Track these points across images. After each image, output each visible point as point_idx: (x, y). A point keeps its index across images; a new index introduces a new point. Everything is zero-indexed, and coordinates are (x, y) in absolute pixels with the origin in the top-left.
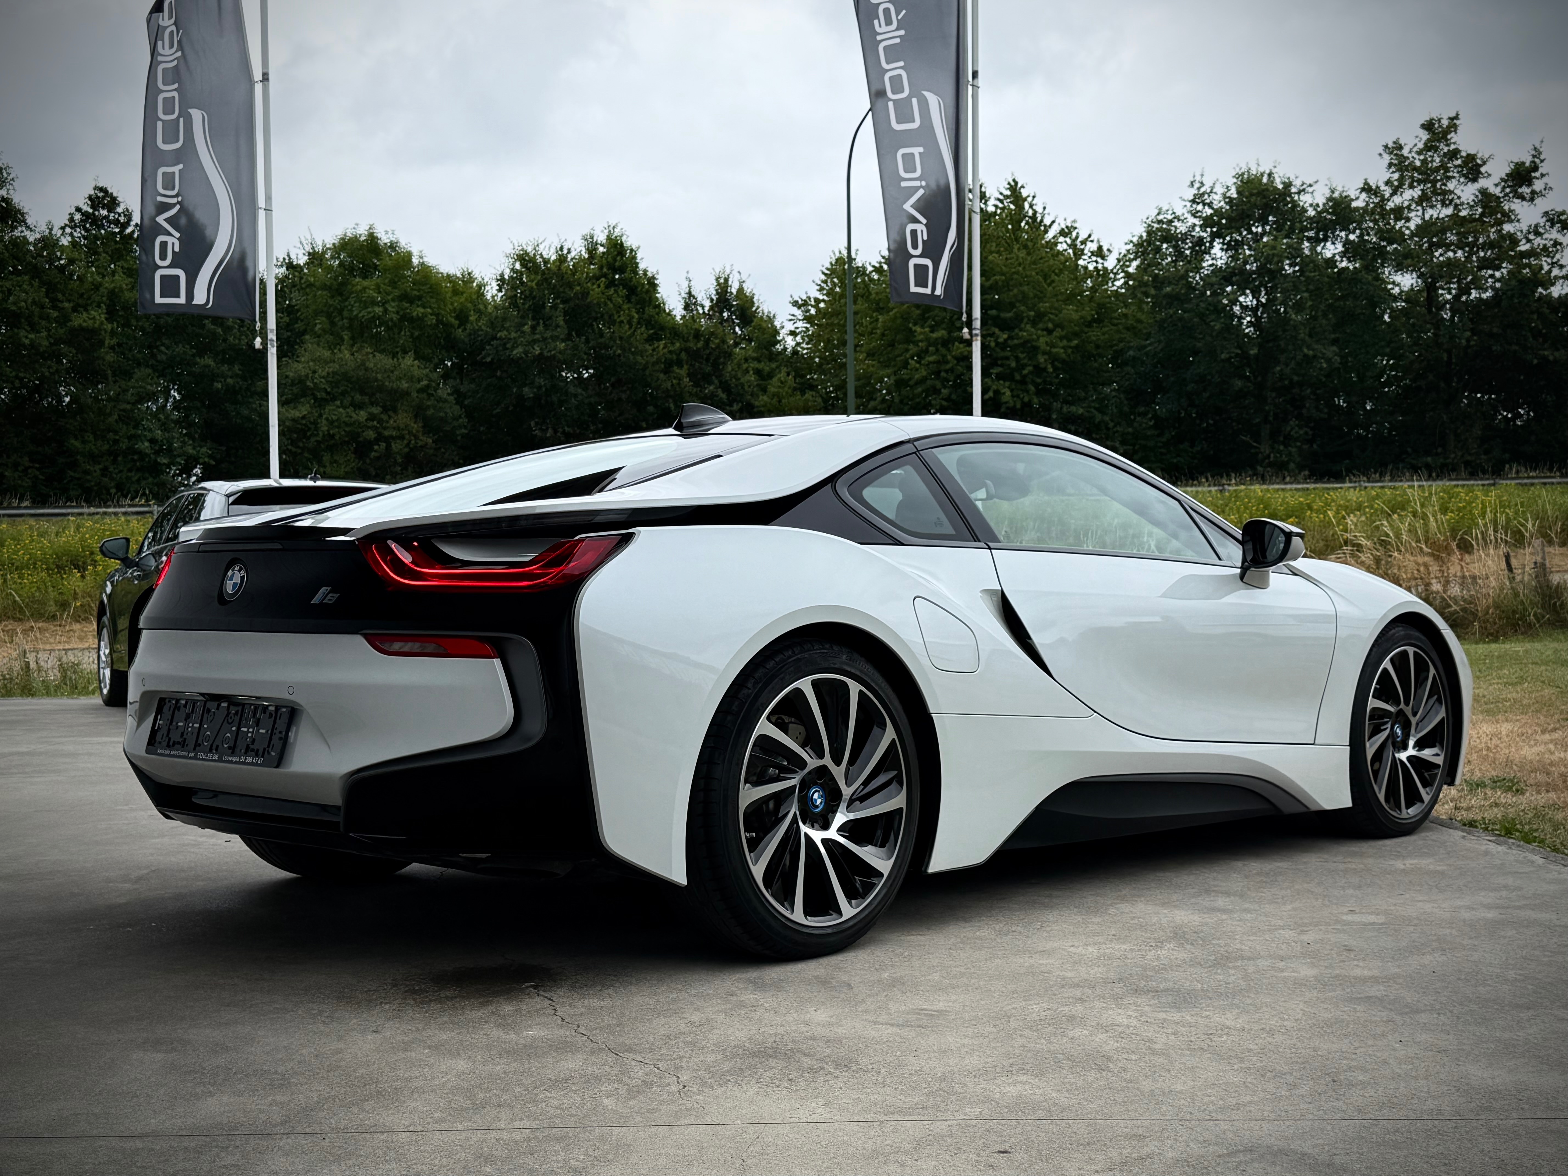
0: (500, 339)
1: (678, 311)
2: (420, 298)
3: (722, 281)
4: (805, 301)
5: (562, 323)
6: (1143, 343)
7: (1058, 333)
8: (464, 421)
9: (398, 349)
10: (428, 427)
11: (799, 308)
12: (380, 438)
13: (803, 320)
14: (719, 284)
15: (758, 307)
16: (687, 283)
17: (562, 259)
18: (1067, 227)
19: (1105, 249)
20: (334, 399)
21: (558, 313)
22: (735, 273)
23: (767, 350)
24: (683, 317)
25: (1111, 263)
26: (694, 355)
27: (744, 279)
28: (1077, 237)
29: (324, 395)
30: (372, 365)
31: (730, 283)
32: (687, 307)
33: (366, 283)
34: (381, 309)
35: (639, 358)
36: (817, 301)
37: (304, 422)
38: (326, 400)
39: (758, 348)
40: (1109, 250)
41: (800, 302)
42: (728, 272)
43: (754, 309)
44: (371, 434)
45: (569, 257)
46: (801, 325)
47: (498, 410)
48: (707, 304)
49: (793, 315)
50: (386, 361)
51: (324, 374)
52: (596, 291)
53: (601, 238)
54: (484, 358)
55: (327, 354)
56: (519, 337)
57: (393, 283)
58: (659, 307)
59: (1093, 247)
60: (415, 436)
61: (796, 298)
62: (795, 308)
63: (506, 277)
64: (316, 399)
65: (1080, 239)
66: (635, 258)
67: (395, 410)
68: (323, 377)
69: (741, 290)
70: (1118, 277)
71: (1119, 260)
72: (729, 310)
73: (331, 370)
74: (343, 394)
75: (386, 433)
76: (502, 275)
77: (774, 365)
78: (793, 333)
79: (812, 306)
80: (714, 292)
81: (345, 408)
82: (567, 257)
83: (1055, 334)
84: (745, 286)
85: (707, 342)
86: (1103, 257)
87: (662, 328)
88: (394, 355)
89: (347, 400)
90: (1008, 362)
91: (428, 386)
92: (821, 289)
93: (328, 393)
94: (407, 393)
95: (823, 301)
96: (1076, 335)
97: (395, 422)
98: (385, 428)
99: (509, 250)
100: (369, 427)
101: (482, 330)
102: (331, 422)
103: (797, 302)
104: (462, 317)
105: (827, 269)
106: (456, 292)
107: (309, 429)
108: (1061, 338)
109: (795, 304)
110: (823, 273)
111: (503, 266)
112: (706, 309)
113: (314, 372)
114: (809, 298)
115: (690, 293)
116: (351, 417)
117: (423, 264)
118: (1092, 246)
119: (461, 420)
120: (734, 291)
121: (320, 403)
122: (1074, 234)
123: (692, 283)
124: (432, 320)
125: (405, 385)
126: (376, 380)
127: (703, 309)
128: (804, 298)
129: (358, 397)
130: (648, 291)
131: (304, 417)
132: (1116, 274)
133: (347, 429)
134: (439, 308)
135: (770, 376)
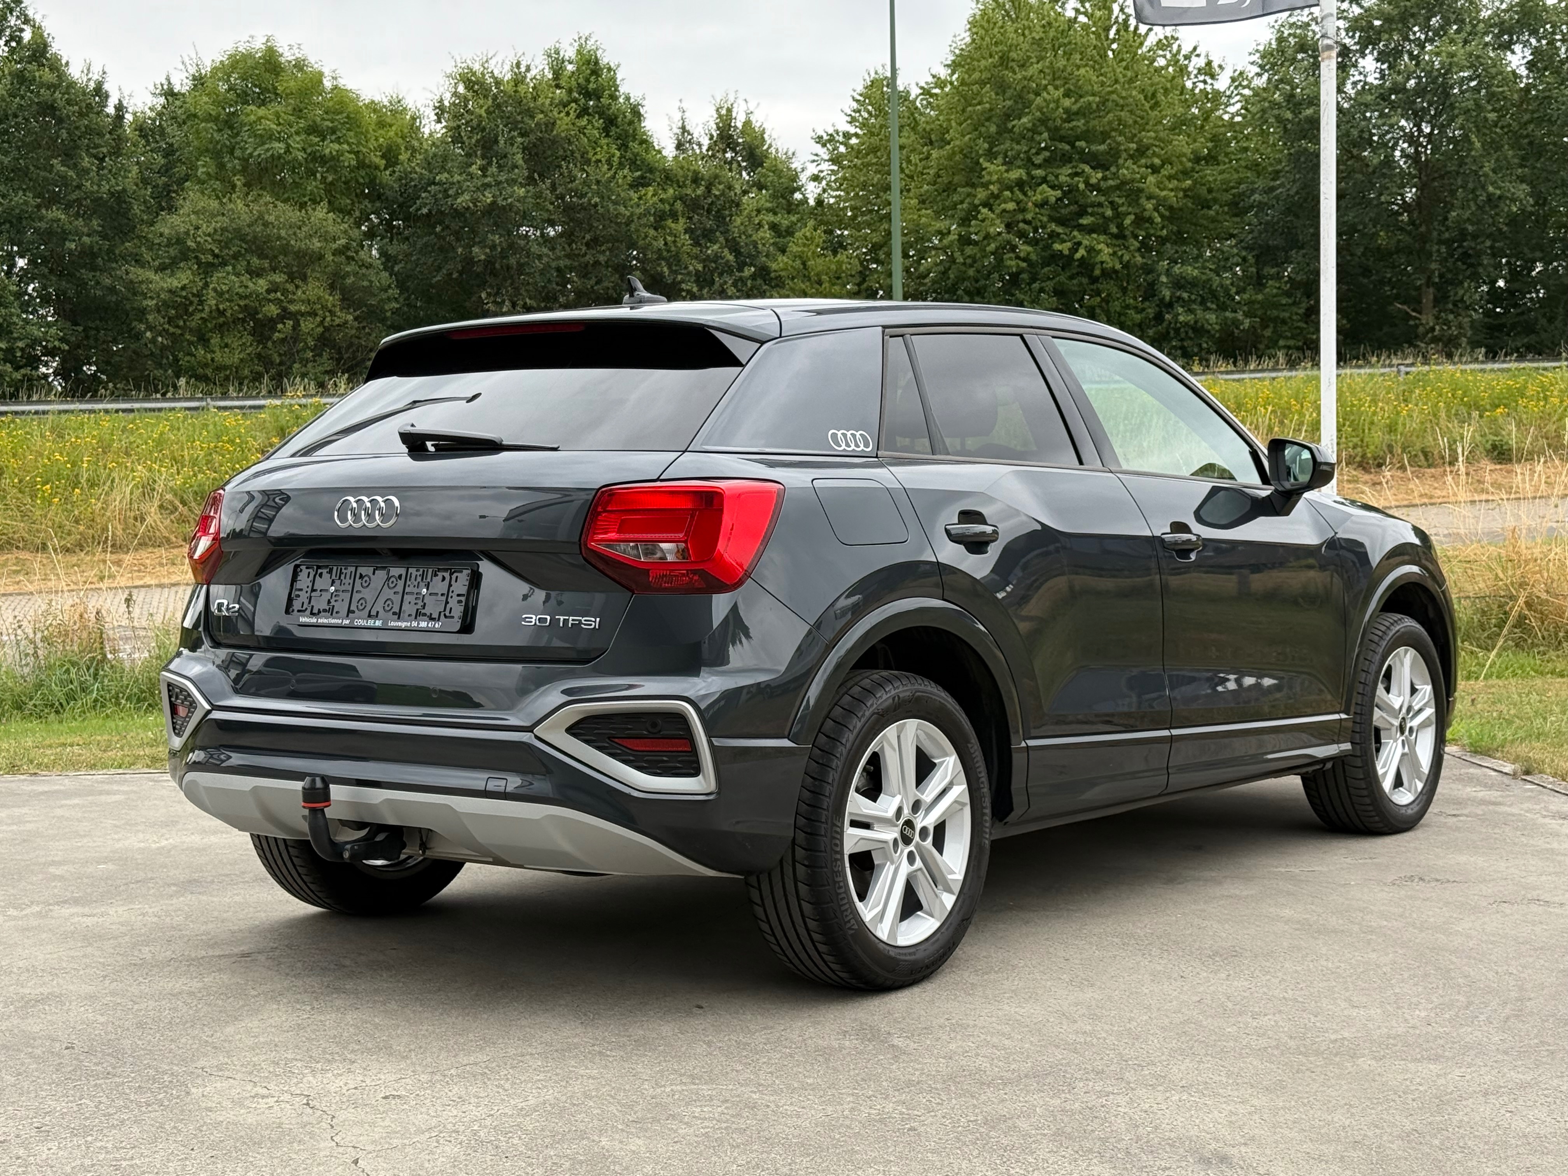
0: (440, 183)
1: (669, 151)
2: (333, 131)
3: (724, 112)
4: (831, 135)
5: (521, 162)
6: (1272, 184)
7: (1167, 171)
8: (394, 292)
9: (306, 199)
10: (348, 300)
11: (824, 145)
12: (285, 314)
13: (828, 161)
14: (720, 116)
15: (770, 146)
16: (680, 114)
17: (518, 80)
18: (1166, 38)
19: (1215, 65)
20: (224, 264)
21: (515, 150)
22: (740, 101)
23: (784, 198)
24: (676, 158)
25: (1222, 83)
26: (693, 205)
27: (751, 109)
28: (1179, 51)
29: (210, 258)
30: (271, 219)
31: (734, 115)
32: (679, 146)
33: (262, 112)
34: (282, 145)
35: (622, 209)
36: (847, 135)
37: (184, 294)
38: (212, 265)
39: (774, 196)
40: (1220, 66)
41: (825, 137)
42: (731, 99)
43: (765, 148)
44: (273, 310)
45: (529, 76)
46: (826, 167)
47: (439, 278)
48: (706, 142)
49: (817, 155)
50: (293, 215)
51: (210, 230)
52: (564, 123)
53: (569, 52)
54: (419, 209)
55: (214, 204)
56: (466, 180)
57: (298, 112)
58: (646, 143)
59: (1201, 62)
60: (330, 311)
61: (821, 133)
62: (819, 146)
63: (447, 103)
64: (199, 263)
65: (1183, 52)
66: (614, 79)
67: (304, 278)
68: (209, 235)
69: (748, 123)
70: (1232, 101)
71: (1233, 80)
72: (733, 150)
73: (219, 225)
74: (235, 257)
75: (293, 308)
76: (441, 101)
77: (794, 218)
78: (816, 178)
79: (841, 143)
80: (715, 127)
81: (238, 275)
82: (525, 77)
83: (1164, 172)
84: (753, 118)
85: (709, 189)
86: (1213, 77)
87: (651, 170)
88: (302, 206)
89: (241, 266)
90: (1100, 210)
91: (347, 247)
92: (853, 121)
93: (216, 256)
94: (321, 257)
95: (856, 135)
96: (1186, 173)
97: (304, 293)
98: (291, 302)
99: (450, 69)
100: (270, 301)
101: (416, 173)
102: (220, 294)
103: (820, 137)
104: (390, 156)
105: (861, 95)
106: (381, 124)
107: (191, 303)
108: (1170, 178)
109: (819, 140)
110: (854, 99)
111: (442, 89)
112: (704, 148)
113: (197, 228)
114: (837, 133)
115: (683, 128)
116: (246, 287)
117: (336, 87)
118: (1198, 62)
119: (390, 291)
120: (740, 125)
121: (207, 269)
122: (1175, 47)
123: (687, 115)
124: (349, 160)
125: (316, 244)
126: (279, 238)
127: (700, 148)
128: (831, 131)
129: (255, 261)
130: (631, 123)
131: (183, 288)
132: (1230, 97)
133: (242, 303)
134: (359, 143)
135: (790, 232)
